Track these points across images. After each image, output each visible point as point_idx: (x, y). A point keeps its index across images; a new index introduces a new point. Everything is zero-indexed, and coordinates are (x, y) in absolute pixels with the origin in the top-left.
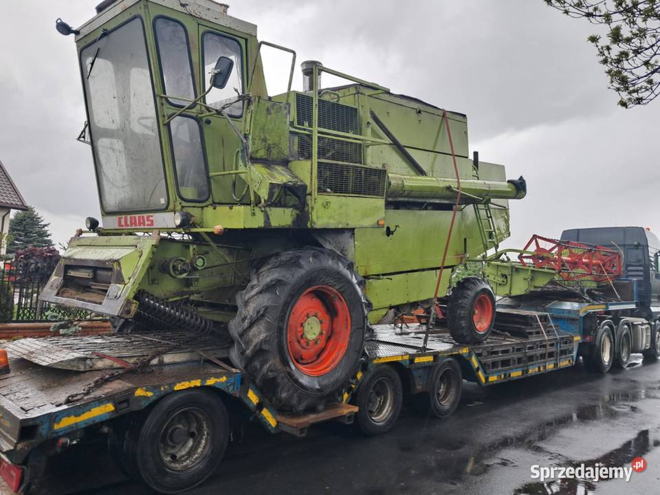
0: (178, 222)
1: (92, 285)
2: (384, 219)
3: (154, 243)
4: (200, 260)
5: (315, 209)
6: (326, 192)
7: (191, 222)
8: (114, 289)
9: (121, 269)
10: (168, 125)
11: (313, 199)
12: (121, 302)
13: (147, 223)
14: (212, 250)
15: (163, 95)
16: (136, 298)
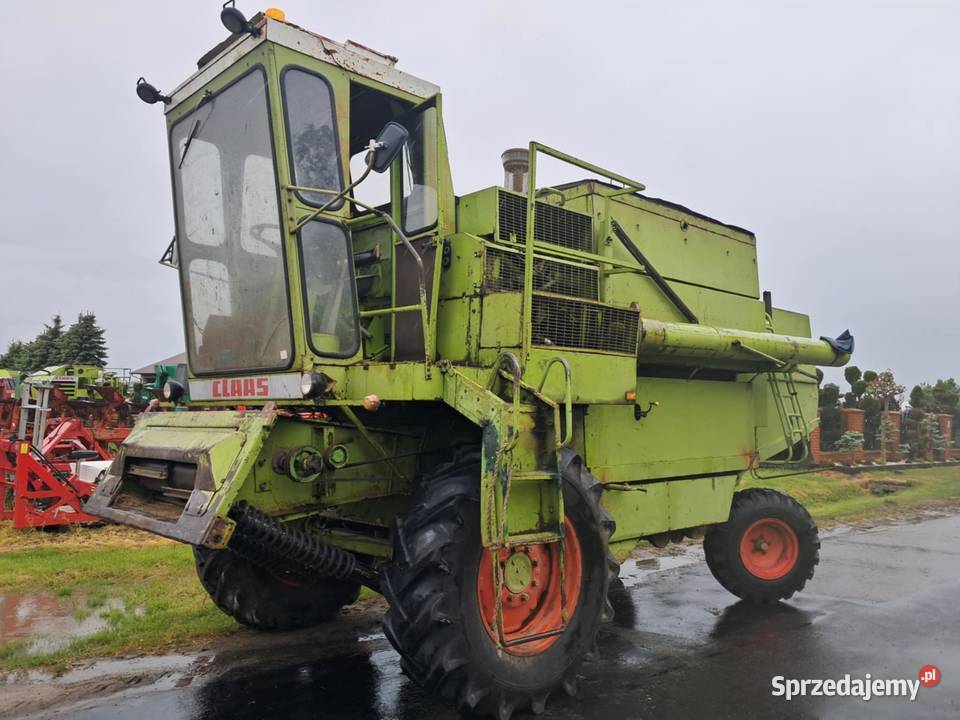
0: (307, 389)
1: (165, 491)
2: (636, 391)
3: (265, 424)
4: (340, 452)
5: (527, 369)
6: (544, 343)
7: (327, 390)
8: (198, 499)
9: (210, 464)
10: (297, 233)
11: (524, 355)
12: (208, 522)
13: (257, 390)
14: (358, 437)
15: (291, 186)
16: (231, 514)
